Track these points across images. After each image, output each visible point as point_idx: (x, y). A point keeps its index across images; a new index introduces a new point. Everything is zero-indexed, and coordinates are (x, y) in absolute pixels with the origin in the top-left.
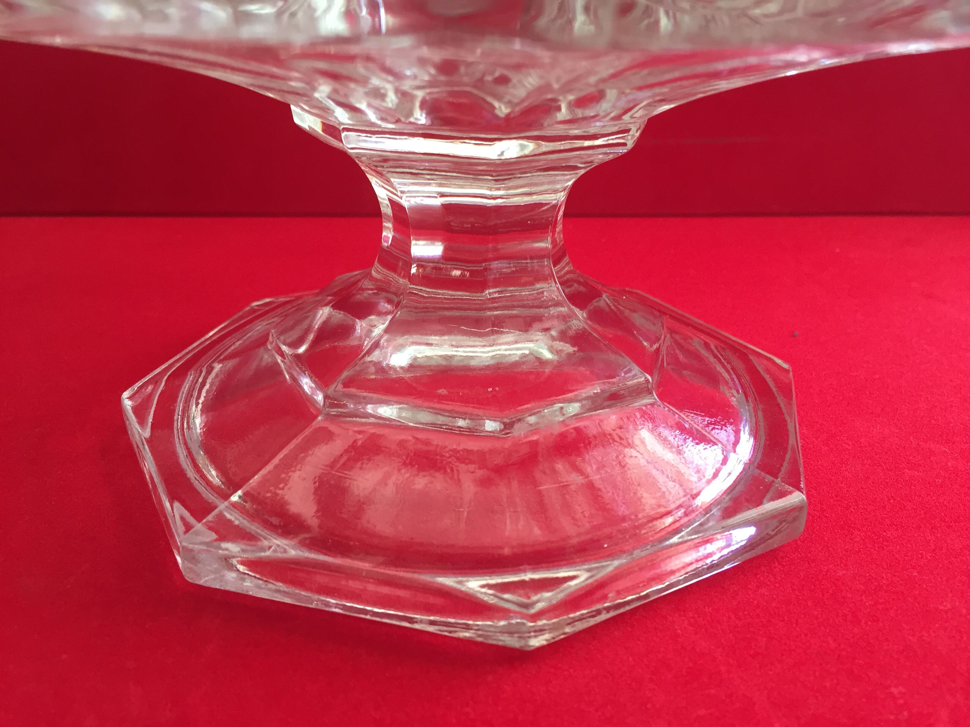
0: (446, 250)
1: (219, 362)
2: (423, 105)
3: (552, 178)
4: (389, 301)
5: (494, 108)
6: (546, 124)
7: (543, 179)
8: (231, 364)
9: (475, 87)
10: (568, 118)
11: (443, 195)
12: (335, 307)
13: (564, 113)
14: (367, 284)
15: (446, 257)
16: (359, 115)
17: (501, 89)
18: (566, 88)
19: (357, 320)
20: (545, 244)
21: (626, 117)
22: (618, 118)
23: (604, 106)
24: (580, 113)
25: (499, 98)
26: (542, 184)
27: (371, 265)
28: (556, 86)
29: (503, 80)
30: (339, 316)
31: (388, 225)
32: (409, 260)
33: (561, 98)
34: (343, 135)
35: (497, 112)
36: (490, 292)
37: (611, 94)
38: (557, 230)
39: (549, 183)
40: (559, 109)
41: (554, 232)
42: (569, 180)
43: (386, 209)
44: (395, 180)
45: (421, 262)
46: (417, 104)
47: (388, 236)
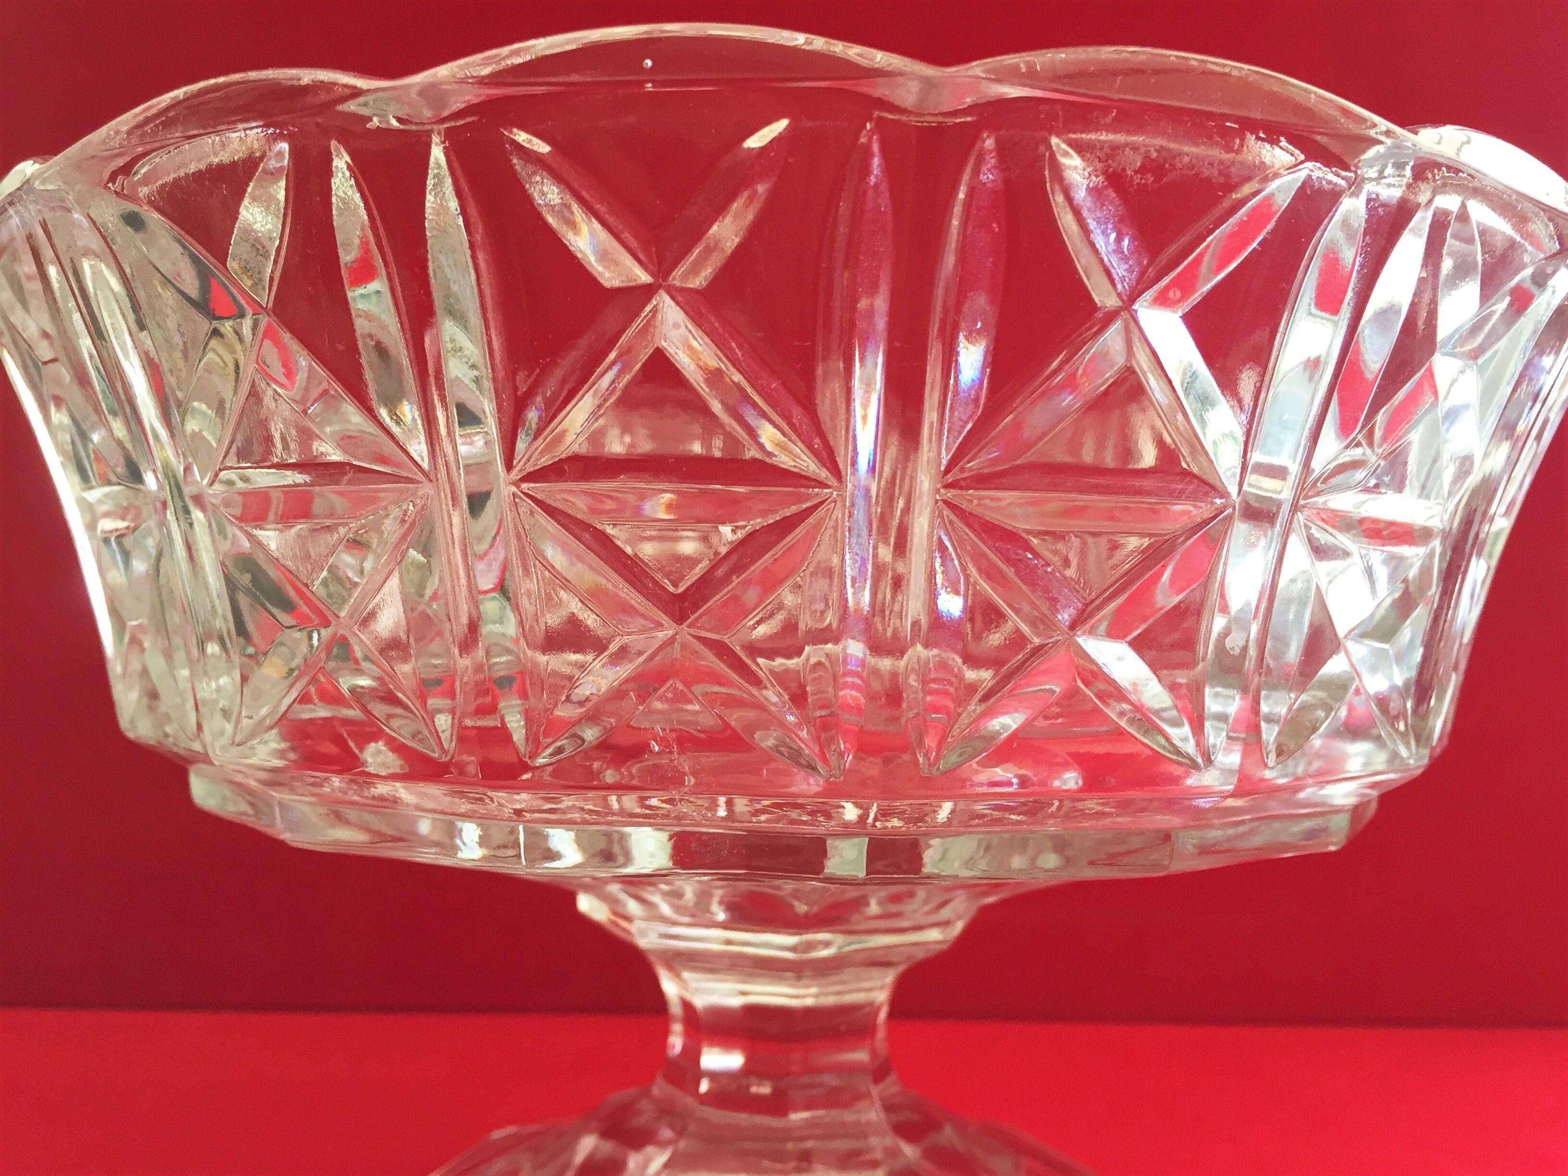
0: (749, 1060)
2: (722, 902)
3: (870, 975)
4: (673, 1127)
5: (792, 904)
6: (858, 918)
10: (880, 913)
11: (744, 993)
12: (605, 1135)
13: (875, 909)
14: (645, 1105)
15: (747, 1071)
19: (630, 1153)
20: (861, 1056)
24: (894, 908)
27: (651, 1080)
30: (608, 1147)
31: (677, 1028)
32: (698, 1074)
33: (868, 893)
35: (795, 909)
36: (797, 1117)
38: (878, 1039)
40: (868, 904)
41: (874, 1040)
42: (887, 978)
43: (675, 1009)
44: (686, 975)
45: (714, 1076)
46: (716, 900)
47: (676, 1042)
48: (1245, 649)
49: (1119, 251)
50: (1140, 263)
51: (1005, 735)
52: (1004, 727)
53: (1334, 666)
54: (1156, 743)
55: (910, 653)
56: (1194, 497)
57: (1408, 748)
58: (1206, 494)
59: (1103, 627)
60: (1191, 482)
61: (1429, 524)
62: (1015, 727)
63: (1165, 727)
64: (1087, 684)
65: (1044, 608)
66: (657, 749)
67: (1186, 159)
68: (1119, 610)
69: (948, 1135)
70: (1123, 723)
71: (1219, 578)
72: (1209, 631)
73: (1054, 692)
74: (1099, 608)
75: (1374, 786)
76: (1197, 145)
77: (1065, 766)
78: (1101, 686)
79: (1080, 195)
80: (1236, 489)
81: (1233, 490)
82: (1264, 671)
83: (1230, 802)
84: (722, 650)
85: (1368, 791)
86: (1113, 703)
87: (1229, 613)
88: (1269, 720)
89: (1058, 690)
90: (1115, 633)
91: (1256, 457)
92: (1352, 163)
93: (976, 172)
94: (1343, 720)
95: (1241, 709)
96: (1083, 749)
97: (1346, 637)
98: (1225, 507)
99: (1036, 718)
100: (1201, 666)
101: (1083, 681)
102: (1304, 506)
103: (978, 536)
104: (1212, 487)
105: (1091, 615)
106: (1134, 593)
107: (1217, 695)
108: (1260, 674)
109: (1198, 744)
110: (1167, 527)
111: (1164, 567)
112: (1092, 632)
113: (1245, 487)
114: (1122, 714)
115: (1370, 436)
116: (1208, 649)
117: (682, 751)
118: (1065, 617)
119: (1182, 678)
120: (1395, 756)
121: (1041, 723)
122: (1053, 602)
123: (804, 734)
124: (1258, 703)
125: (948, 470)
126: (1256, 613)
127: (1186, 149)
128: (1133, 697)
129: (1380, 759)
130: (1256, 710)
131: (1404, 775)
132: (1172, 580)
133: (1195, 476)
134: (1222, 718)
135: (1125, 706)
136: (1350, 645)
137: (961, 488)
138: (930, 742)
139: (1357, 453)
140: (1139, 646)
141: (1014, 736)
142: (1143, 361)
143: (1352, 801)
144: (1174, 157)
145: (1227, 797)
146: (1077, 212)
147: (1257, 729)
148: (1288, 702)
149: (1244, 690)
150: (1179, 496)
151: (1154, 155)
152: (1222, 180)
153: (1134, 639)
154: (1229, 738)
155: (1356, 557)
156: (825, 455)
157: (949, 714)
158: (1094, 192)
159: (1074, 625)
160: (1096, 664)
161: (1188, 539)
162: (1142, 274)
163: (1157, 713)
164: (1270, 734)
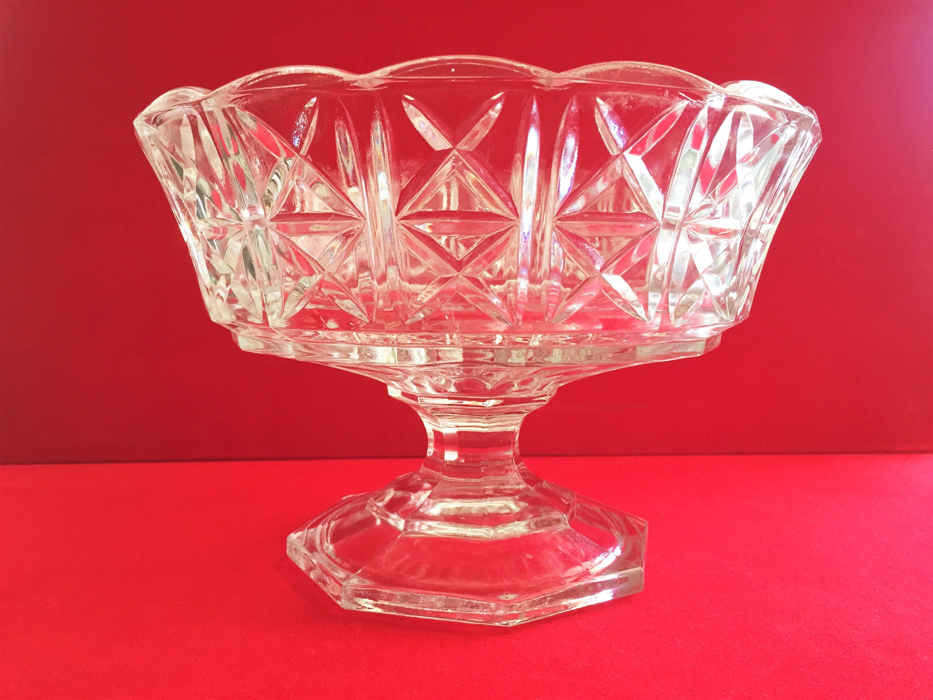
0: (459, 456)
1: (334, 520)
2: (455, 384)
3: (512, 418)
4: (430, 483)
5: (485, 385)
6: (508, 392)
7: (507, 418)
8: (338, 521)
9: (478, 377)
10: (518, 389)
11: (457, 427)
12: (398, 489)
13: (516, 388)
14: (416, 477)
15: (459, 460)
16: (421, 388)
17: (489, 378)
18: (516, 377)
19: (411, 493)
20: (510, 453)
21: (545, 389)
22: (541, 389)
23: (533, 384)
24: (523, 387)
25: (488, 382)
26: (507, 421)
27: (419, 468)
28: (512, 377)
29: (490, 375)
30: (401, 493)
31: (431, 444)
32: (443, 462)
33: (514, 381)
34: (419, 399)
35: (487, 387)
37: (536, 380)
38: (515, 446)
39: (510, 420)
40: (514, 386)
41: (514, 447)
42: (519, 419)
43: (431, 435)
45: (449, 463)
46: (453, 384)
47: (431, 451)
48: (663, 277)
49: (619, 134)
50: (626, 139)
51: (575, 312)
52: (574, 309)
53: (697, 284)
54: (631, 314)
55: (544, 282)
56: (646, 222)
57: (726, 314)
58: (650, 221)
59: (612, 271)
60: (645, 217)
61: (737, 229)
62: (578, 309)
63: (635, 308)
64: (607, 292)
65: (591, 263)
66: (447, 318)
67: (644, 100)
68: (618, 264)
69: (545, 484)
70: (620, 306)
71: (655, 250)
72: (650, 271)
73: (593, 295)
74: (611, 263)
75: (715, 330)
76: (648, 95)
77: (597, 323)
78: (611, 293)
79: (605, 114)
80: (661, 219)
81: (659, 218)
82: (670, 286)
83: (657, 334)
84: (474, 281)
85: (713, 332)
86: (617, 299)
87: (658, 264)
88: (672, 304)
89: (594, 294)
90: (617, 272)
91: (668, 204)
92: (704, 98)
93: (570, 107)
94: (701, 305)
95: (661, 301)
96: (603, 317)
97: (703, 272)
98: (656, 226)
99: (585, 306)
100: (647, 285)
101: (605, 291)
102: (686, 224)
103: (568, 238)
104: (652, 218)
105: (608, 266)
106: (624, 257)
107: (654, 296)
108: (669, 288)
109: (646, 313)
110: (636, 233)
111: (634, 248)
112: (608, 272)
113: (665, 216)
114: (619, 303)
115: (714, 195)
116: (650, 278)
117: (456, 319)
118: (598, 267)
119: (640, 289)
120: (722, 319)
121: (587, 308)
122: (594, 262)
123: (505, 311)
124: (668, 299)
125: (557, 214)
126: (667, 264)
127: (643, 96)
128: (623, 297)
129: (717, 320)
130: (667, 302)
131: (727, 325)
132: (638, 253)
133: (646, 215)
134: (654, 304)
135: (620, 300)
136: (704, 276)
137: (562, 221)
138: (549, 315)
139: (708, 201)
140: (625, 277)
141: (578, 312)
142: (627, 173)
143: (708, 336)
144: (639, 99)
145: (655, 332)
146: (605, 120)
147: (667, 308)
148: (679, 298)
149: (662, 293)
150: (641, 222)
151: (632, 99)
152: (656, 106)
153: (623, 275)
154: (657, 312)
155: (705, 242)
156: (513, 210)
157: (556, 304)
158: (610, 113)
159: (601, 270)
160: (609, 284)
161: (643, 237)
162: (628, 141)
163: (632, 302)
164: (672, 309)
